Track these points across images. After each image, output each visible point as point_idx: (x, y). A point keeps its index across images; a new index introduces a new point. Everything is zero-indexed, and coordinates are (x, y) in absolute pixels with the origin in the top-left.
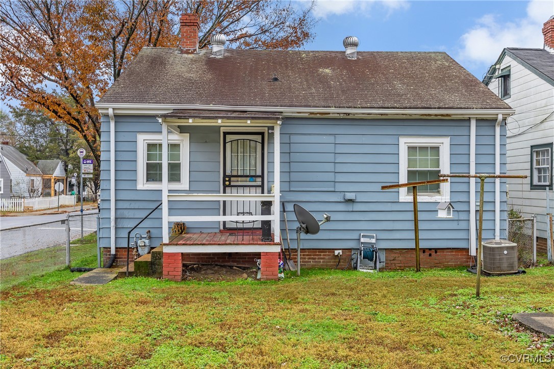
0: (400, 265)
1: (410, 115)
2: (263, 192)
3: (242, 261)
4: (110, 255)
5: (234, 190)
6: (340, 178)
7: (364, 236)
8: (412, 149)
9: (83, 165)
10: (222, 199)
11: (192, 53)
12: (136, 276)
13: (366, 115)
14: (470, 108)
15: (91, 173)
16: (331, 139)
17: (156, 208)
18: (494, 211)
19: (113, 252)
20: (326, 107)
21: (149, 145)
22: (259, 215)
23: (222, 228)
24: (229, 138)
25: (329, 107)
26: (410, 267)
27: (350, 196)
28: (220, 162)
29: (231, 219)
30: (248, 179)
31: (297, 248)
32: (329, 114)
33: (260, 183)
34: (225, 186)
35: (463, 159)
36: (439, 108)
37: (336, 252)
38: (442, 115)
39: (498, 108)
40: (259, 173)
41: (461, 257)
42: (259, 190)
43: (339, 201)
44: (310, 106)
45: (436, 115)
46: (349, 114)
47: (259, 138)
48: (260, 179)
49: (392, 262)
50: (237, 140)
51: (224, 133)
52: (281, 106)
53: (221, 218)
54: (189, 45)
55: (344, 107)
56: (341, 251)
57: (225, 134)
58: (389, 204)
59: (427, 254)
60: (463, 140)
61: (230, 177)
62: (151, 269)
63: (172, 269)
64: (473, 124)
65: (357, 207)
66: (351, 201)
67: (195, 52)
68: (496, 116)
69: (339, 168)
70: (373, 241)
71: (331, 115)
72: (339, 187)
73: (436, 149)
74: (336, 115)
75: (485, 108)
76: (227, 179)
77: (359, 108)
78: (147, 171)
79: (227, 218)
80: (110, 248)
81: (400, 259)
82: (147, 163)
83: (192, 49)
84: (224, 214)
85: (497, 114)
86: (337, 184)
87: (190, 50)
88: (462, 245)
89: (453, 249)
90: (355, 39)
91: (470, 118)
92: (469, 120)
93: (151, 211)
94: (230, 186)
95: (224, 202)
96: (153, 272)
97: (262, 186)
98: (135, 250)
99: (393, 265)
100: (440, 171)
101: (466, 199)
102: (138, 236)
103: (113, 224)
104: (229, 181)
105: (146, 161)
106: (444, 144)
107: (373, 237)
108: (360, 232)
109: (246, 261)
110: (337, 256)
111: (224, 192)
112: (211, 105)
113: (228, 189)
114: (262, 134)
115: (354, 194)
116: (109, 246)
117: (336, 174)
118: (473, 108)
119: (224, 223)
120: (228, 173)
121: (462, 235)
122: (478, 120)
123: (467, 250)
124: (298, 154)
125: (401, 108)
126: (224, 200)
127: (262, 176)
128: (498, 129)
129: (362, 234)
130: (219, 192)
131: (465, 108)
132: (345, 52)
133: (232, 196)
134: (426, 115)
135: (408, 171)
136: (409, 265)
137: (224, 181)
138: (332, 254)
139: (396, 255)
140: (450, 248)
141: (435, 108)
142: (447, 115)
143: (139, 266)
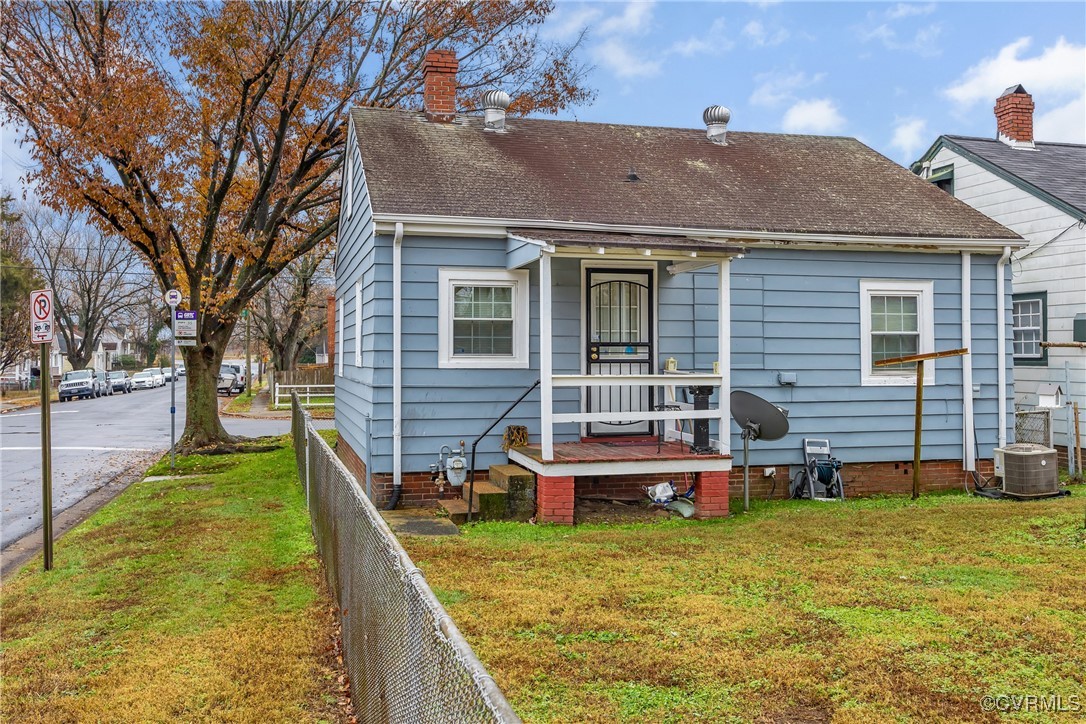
0: (862, 489)
1: (879, 245)
2: (651, 371)
3: (616, 491)
4: (392, 486)
5: (605, 367)
6: (771, 346)
7: (810, 443)
8: (877, 300)
9: (176, 321)
10: (584, 384)
11: (448, 122)
12: (484, 520)
13: (815, 244)
14: (965, 237)
15: (192, 338)
16: (757, 283)
17: (520, 401)
18: (997, 399)
19: (397, 480)
20: (755, 229)
21: (458, 289)
22: (646, 411)
23: (584, 433)
24: (596, 278)
25: (759, 229)
26: (877, 492)
27: (787, 377)
28: (580, 320)
29: (601, 419)
30: (624, 349)
31: (742, 464)
32: (758, 240)
33: (646, 357)
34: (590, 361)
35: (953, 318)
36: (921, 235)
37: (768, 471)
38: (925, 247)
39: (1004, 237)
40: (645, 339)
41: (950, 473)
42: (645, 367)
43: (771, 385)
44: (728, 228)
45: (917, 247)
46: (788, 242)
47: (643, 279)
48: (646, 350)
49: (850, 485)
50: (610, 282)
51: (587, 269)
52: (684, 226)
53: (583, 417)
54: (442, 107)
55: (781, 231)
56: (774, 469)
57: (589, 271)
58: (847, 389)
59: (901, 470)
60: (951, 287)
61: (599, 345)
62: (509, 507)
63: (560, 505)
64: (967, 261)
65: (799, 395)
66: (790, 385)
67: (453, 121)
68: (1000, 250)
69: (771, 331)
70: (826, 450)
71: (761, 243)
72: (771, 363)
73: (912, 301)
74: (769, 243)
75: (986, 237)
76: (595, 349)
77: (804, 232)
78: (455, 335)
79: (594, 417)
80: (392, 474)
81: (862, 479)
82: (454, 321)
83: (447, 115)
84: (589, 410)
85: (1003, 247)
86: (766, 356)
87: (443, 116)
88: (951, 454)
89: (940, 461)
90: (723, 110)
91: (960, 252)
92: (960, 254)
93: (511, 405)
94: (598, 361)
95: (589, 389)
96: (512, 513)
97: (650, 362)
98: (441, 476)
99: (852, 489)
100: (918, 335)
101: (957, 382)
102: (445, 451)
103: (397, 431)
104: (598, 353)
105: (452, 318)
106: (925, 293)
107: (824, 445)
108: (803, 437)
109: (623, 491)
110: (770, 476)
111: (588, 372)
112: (571, 222)
113: (595, 367)
114: (650, 272)
115: (794, 374)
116: (389, 471)
117: (766, 341)
118: (969, 237)
119: (589, 425)
120: (595, 338)
121: (952, 438)
122: (974, 255)
123: (959, 463)
124: (706, 307)
125: (866, 234)
126: (589, 385)
127: (650, 345)
128: (1001, 270)
129: (807, 440)
130: (579, 371)
131: (957, 236)
132: (706, 132)
133: (602, 380)
134: (902, 246)
135: (872, 335)
136: (876, 489)
137: (589, 353)
138: (759, 474)
139: (856, 474)
140: (935, 461)
141: (915, 235)
142: (933, 247)
143: (488, 502)
